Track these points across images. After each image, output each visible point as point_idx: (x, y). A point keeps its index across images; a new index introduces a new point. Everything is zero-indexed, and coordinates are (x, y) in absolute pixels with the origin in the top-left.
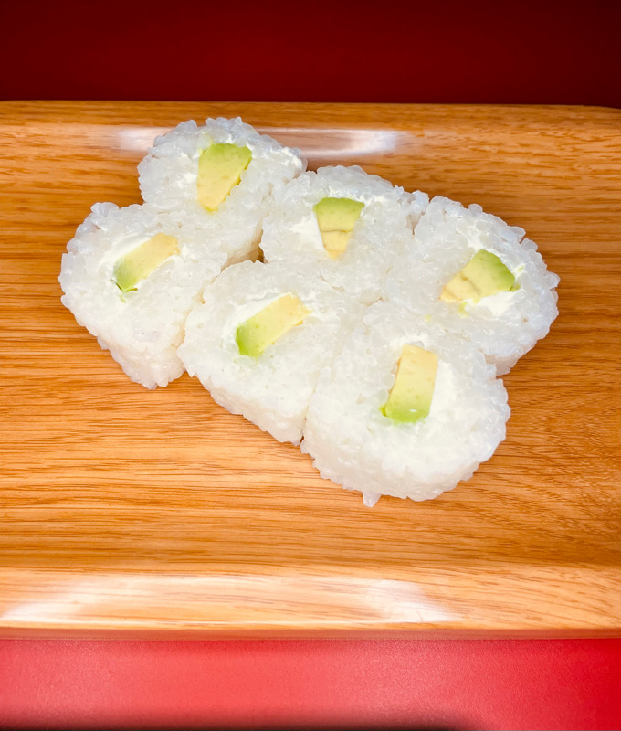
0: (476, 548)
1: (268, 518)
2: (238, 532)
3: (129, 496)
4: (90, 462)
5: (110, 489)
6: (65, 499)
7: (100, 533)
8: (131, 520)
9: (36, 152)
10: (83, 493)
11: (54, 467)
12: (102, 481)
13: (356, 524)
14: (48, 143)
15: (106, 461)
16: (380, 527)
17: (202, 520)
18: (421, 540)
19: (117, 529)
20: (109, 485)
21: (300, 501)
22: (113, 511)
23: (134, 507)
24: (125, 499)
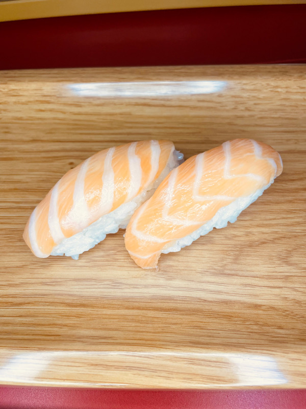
0: (285, 336)
1: (152, 316)
2: (134, 324)
3: (67, 301)
4: (44, 281)
5: (56, 297)
6: (29, 303)
7: (49, 325)
8: (68, 316)
9: (14, 99)
10: (40, 300)
11: (22, 283)
12: (51, 292)
13: (208, 320)
14: (21, 94)
15: (53, 280)
16: (223, 322)
17: (111, 317)
18: (249, 330)
19: (60, 322)
20: (56, 294)
21: (172, 305)
22: (57, 311)
23: (70, 308)
24: (65, 303)
